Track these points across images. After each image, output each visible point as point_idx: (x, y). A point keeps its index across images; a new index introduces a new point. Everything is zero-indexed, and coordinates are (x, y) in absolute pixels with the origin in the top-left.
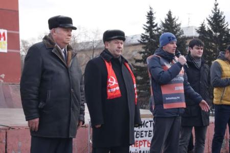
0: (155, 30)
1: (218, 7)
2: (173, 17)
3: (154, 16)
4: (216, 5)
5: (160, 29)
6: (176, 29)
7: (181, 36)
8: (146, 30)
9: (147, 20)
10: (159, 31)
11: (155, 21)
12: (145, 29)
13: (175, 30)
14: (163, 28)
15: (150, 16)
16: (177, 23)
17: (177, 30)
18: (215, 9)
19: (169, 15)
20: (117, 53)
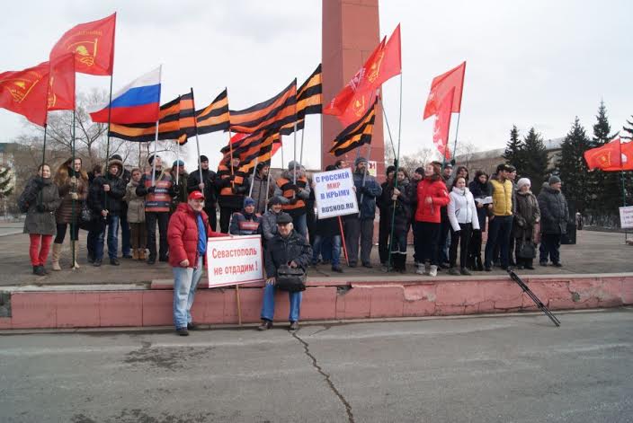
0: (519, 146)
1: (579, 123)
2: (535, 133)
3: (518, 133)
4: (577, 121)
5: (523, 145)
6: (538, 144)
8: (510, 146)
9: (510, 138)
10: (522, 147)
11: (519, 138)
12: (508, 145)
13: (537, 146)
14: (526, 144)
15: (514, 134)
16: (539, 138)
17: (539, 146)
18: (576, 125)
19: (532, 131)
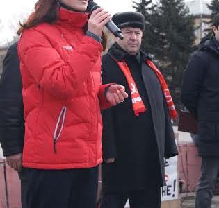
0: (150, 9)
5: (155, 6)
6: (179, 5)
7: (186, 15)
8: (137, 8)
10: (155, 8)
12: (134, 7)
13: (177, 8)
14: (161, 5)
17: (180, 8)
20: (130, 49)
